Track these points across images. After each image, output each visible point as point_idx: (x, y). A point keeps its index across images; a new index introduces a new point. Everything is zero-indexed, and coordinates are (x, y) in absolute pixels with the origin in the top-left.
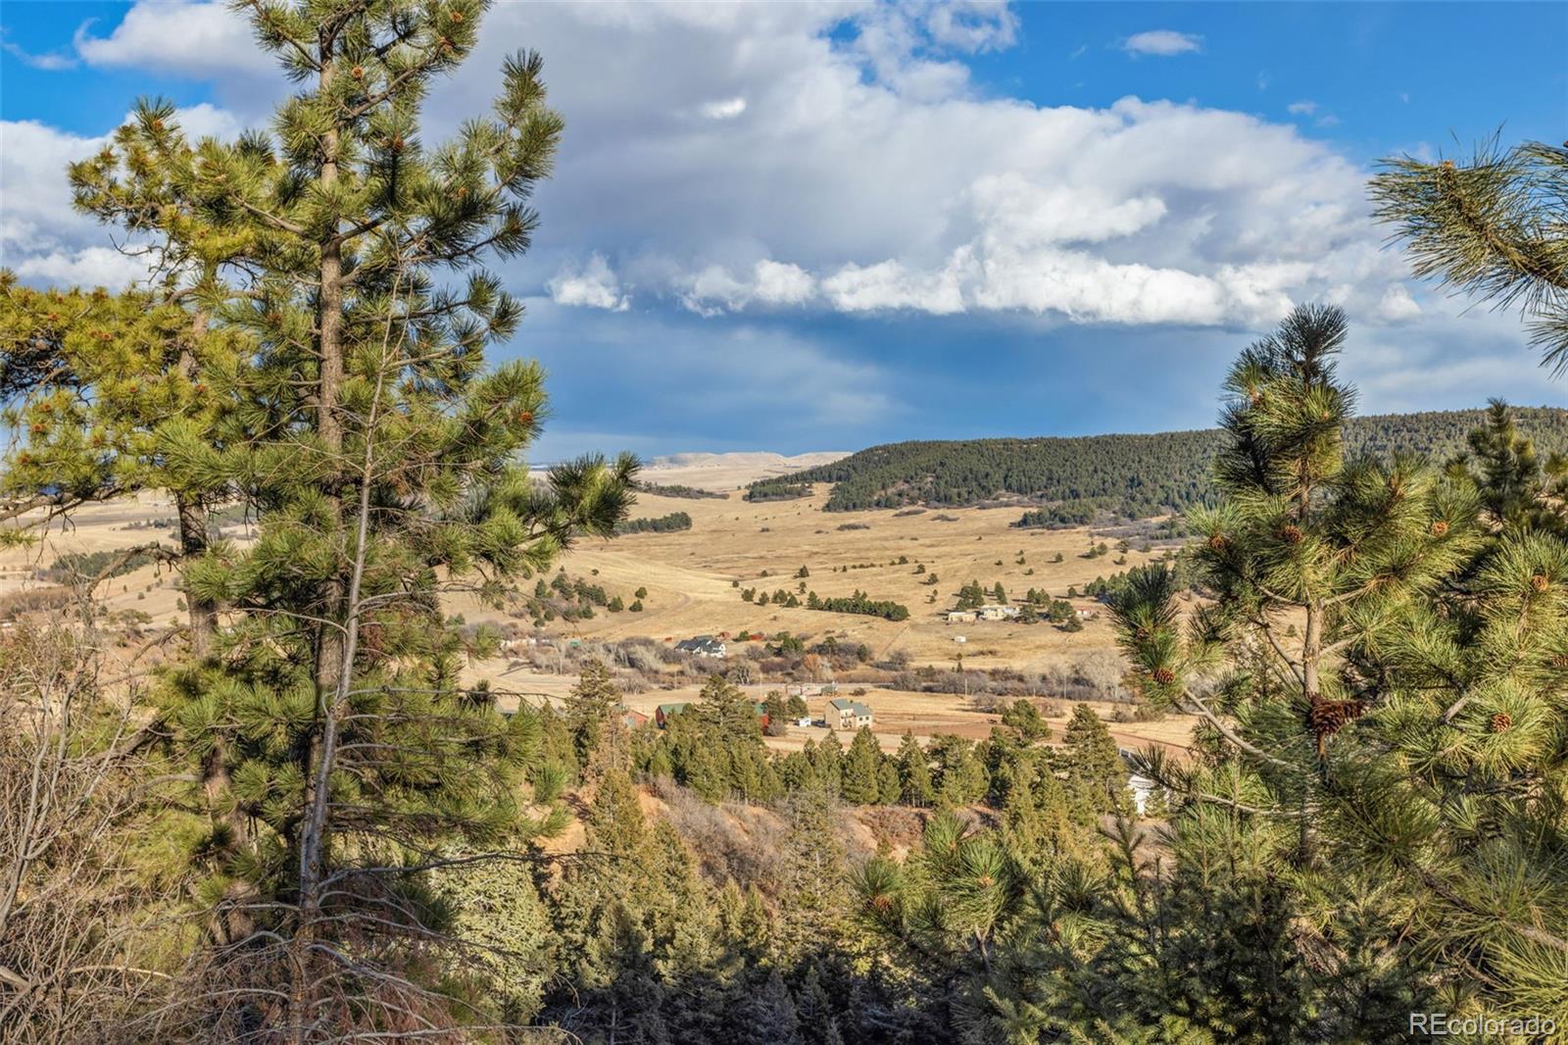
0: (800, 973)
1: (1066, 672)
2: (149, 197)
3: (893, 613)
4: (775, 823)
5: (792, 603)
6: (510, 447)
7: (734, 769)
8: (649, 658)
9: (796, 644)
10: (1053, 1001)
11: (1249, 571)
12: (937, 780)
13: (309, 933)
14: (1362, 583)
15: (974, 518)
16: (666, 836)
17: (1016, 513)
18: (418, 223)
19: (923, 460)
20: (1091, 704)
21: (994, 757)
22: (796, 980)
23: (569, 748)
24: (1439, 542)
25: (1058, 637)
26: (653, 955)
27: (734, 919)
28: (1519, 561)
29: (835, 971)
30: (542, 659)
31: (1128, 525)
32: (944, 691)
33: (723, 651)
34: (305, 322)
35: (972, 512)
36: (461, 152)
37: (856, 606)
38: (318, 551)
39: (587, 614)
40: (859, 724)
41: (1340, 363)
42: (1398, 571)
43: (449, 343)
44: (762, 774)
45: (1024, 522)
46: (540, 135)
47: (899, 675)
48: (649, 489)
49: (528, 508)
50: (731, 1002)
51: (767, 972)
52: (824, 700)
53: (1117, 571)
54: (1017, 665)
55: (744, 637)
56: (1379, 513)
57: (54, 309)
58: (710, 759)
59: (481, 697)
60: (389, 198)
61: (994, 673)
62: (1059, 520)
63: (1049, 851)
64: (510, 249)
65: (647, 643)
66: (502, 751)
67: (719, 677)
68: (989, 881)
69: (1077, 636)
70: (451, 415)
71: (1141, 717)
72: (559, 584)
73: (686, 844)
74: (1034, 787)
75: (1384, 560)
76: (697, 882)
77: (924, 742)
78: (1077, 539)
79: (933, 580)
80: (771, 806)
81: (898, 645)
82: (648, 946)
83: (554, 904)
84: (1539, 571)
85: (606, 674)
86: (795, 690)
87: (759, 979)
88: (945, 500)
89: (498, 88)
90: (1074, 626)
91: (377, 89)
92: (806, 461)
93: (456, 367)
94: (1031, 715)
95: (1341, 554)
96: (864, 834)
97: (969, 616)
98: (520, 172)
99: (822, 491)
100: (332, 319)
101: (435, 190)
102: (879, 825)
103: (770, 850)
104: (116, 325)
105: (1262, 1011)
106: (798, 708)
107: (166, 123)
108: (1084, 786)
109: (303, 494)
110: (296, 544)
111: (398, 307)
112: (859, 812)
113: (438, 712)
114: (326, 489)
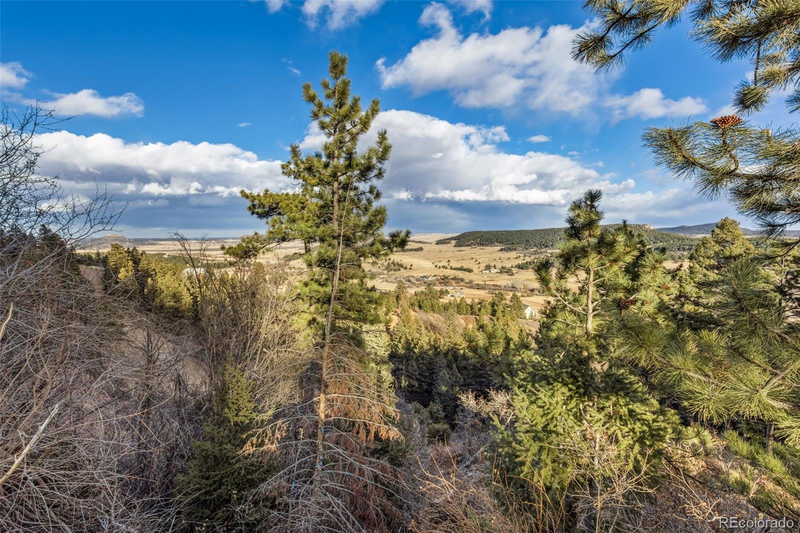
0: (447, 353)
1: (510, 285)
2: (299, 171)
3: (470, 271)
4: (442, 318)
5: (446, 268)
6: (378, 228)
7: (432, 306)
8: (413, 280)
9: (447, 278)
10: (522, 377)
11: (573, 260)
12: (480, 310)
13: (327, 348)
14: (605, 264)
15: (489, 249)
16: (417, 321)
17: (499, 248)
18: (357, 172)
19: (477, 235)
20: (516, 293)
21: (493, 305)
22: (446, 355)
23: (395, 300)
24: (628, 253)
25: (509, 277)
26: (414, 348)
27: (432, 340)
28: (651, 258)
29: (455, 353)
30: (389, 280)
31: (526, 251)
32: (482, 289)
33: (430, 279)
34: (330, 197)
35: (489, 248)
36: (367, 154)
37: (462, 269)
38: (331, 253)
39: (399, 270)
40: (461, 296)
41: (600, 204)
42: (615, 261)
43: (364, 201)
44: (439, 307)
45: (501, 250)
46: (387, 149)
47: (471, 285)
48: (414, 241)
49: (383, 243)
50: (431, 359)
51: (440, 352)
52: (453, 291)
53: (523, 262)
54: (499, 283)
55: (435, 276)
56: (612, 245)
57: (277, 197)
58: (427, 303)
59: (373, 289)
60: (349, 166)
61: (493, 285)
62: (510, 250)
63: (506, 327)
64: (379, 178)
65: (413, 277)
66: (376, 303)
67: (429, 285)
68: (501, 341)
69: (513, 277)
70: (365, 219)
71: (528, 296)
72: (393, 263)
73: (421, 323)
74: (503, 312)
75: (611, 258)
76: (424, 331)
77: (477, 301)
78: (513, 254)
79: (479, 263)
80: (441, 315)
81: (471, 278)
82: (412, 345)
83: (391, 336)
84: (656, 261)
85: (403, 283)
86: (447, 288)
87: (437, 353)
88: (483, 245)
89: (376, 138)
90: (513, 274)
91: (347, 139)
92: (450, 236)
93: (366, 208)
94: (502, 295)
95: (599, 256)
96: (462, 321)
97: (487, 272)
98: (382, 158)
99: (454, 242)
100: (336, 197)
101: (361, 164)
102: (466, 320)
103: (440, 324)
104: (291, 201)
105: (584, 383)
106: (447, 292)
107: (297, 150)
108: (514, 312)
109: (328, 239)
110: (327, 251)
111: (352, 193)
112: (461, 316)
113: (361, 293)
114: (334, 238)
